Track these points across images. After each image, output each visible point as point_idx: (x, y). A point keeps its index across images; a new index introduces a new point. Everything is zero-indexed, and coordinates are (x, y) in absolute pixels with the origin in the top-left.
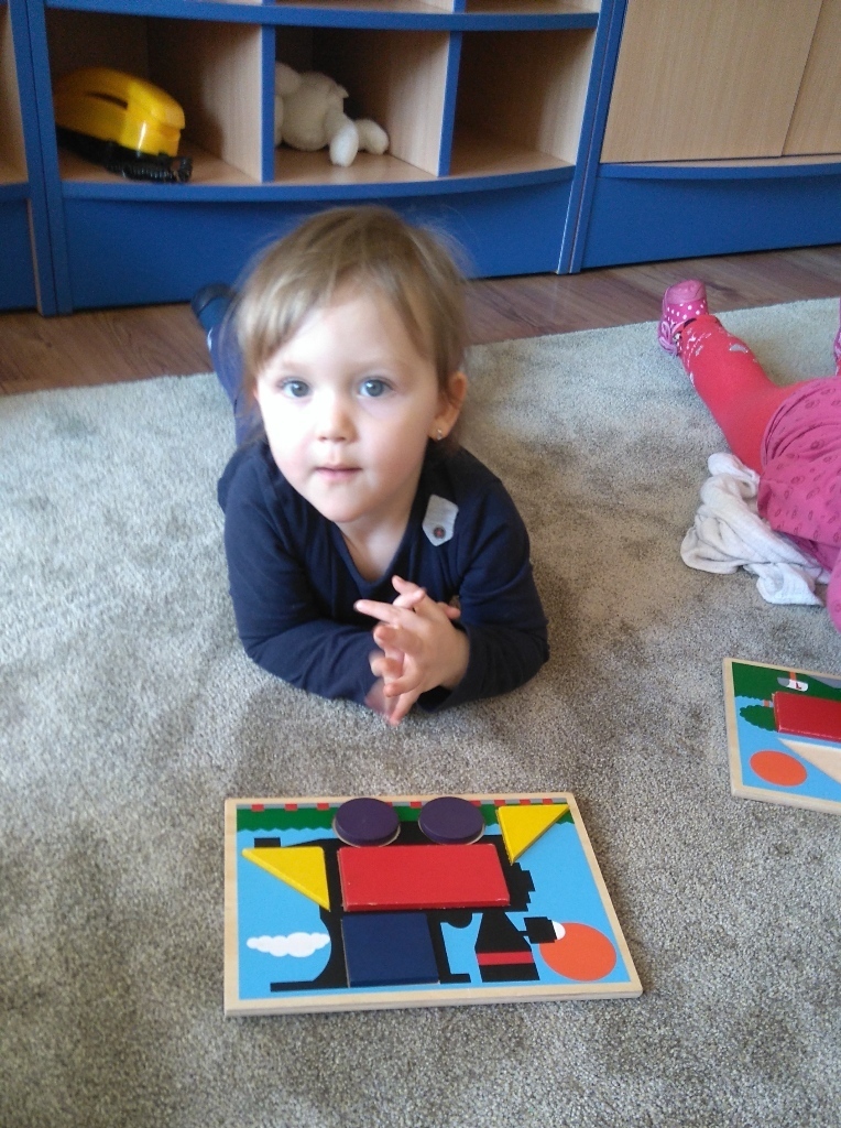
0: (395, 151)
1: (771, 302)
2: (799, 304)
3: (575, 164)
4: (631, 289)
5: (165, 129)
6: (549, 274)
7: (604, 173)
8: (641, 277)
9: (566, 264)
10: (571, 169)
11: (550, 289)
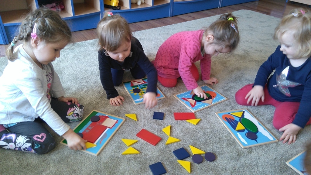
0: (145, 3)
1: (199, 18)
2: (203, 18)
3: (170, 2)
4: (180, 18)
5: (116, 3)
6: (168, 17)
7: (174, 3)
8: (181, 17)
9: (170, 15)
10: (170, 3)
11: (169, 19)
